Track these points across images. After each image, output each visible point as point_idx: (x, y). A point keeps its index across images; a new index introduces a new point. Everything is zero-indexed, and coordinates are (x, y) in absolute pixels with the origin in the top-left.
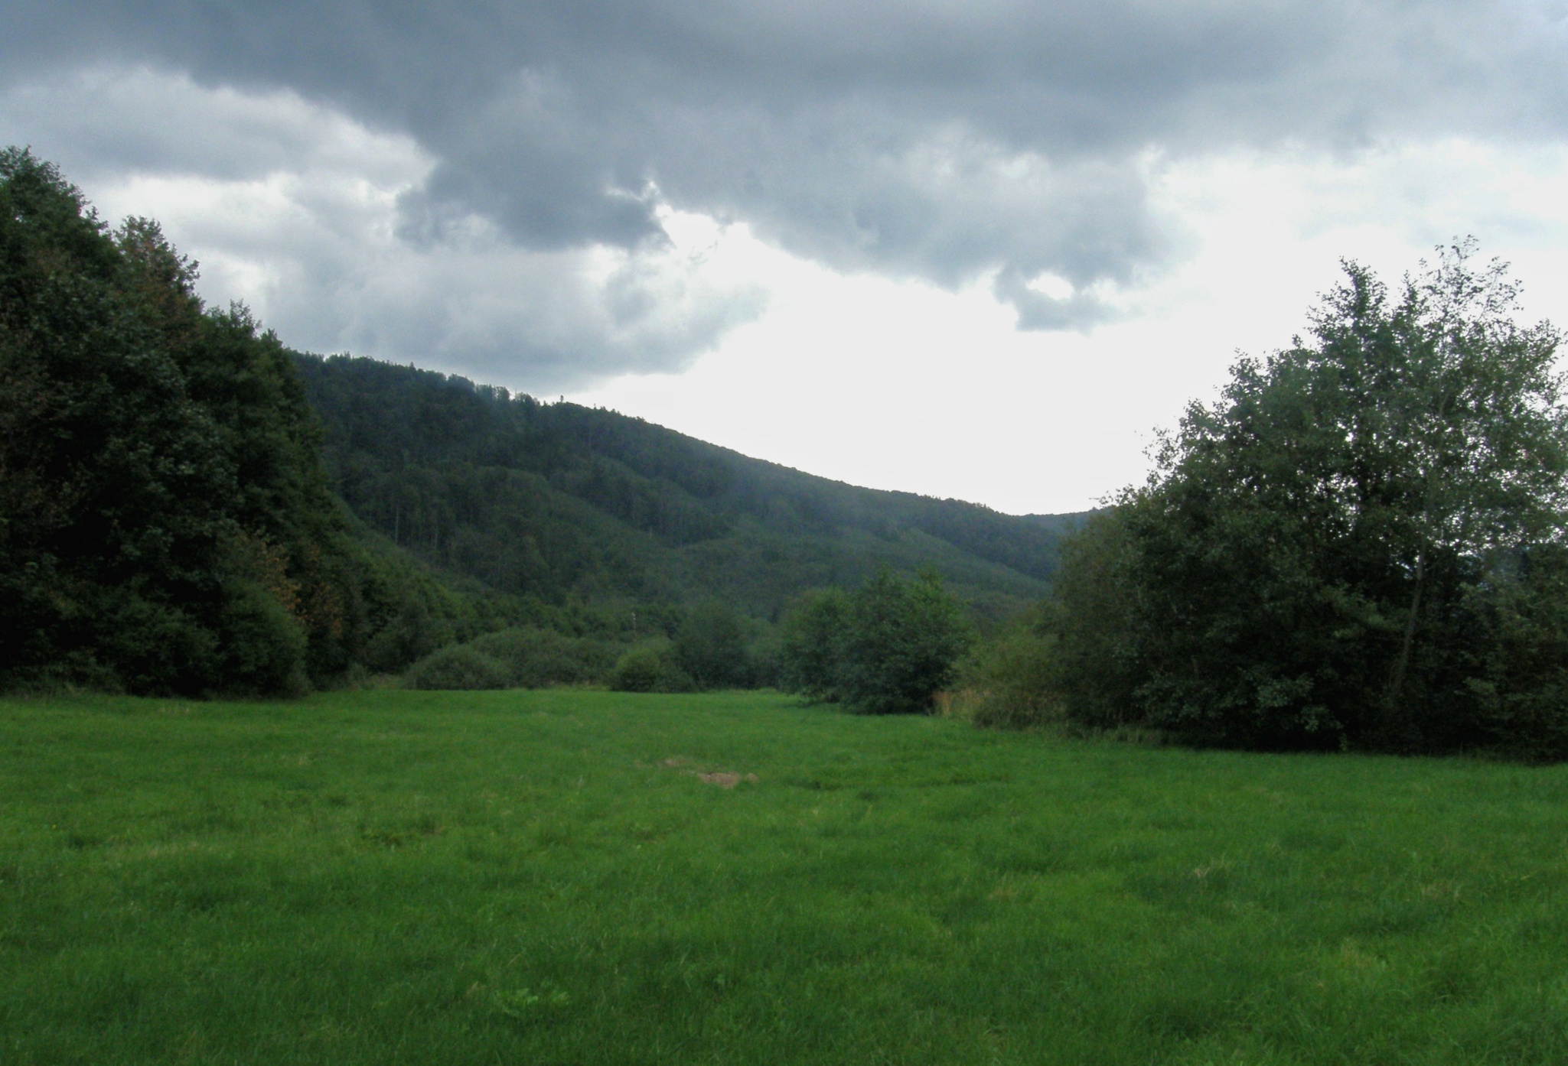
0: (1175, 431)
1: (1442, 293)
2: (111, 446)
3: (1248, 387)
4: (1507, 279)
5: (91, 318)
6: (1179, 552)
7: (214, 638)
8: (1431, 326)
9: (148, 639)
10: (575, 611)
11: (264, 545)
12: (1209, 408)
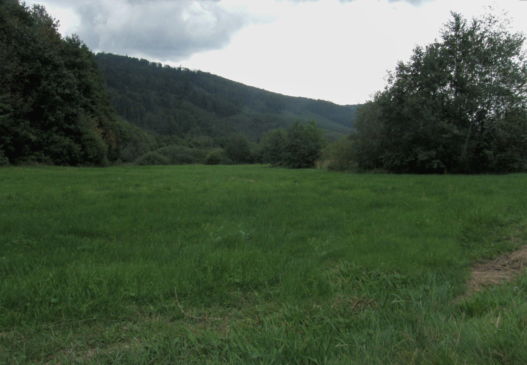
0: (394, 72)
1: (485, 23)
2: (42, 84)
3: (419, 56)
4: (508, 17)
5: (31, 41)
6: (394, 111)
7: (79, 147)
8: (480, 34)
9: (60, 147)
10: (190, 140)
11: (90, 117)
12: (405, 63)
